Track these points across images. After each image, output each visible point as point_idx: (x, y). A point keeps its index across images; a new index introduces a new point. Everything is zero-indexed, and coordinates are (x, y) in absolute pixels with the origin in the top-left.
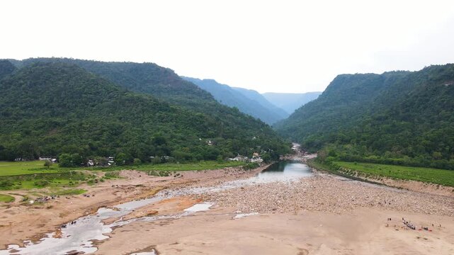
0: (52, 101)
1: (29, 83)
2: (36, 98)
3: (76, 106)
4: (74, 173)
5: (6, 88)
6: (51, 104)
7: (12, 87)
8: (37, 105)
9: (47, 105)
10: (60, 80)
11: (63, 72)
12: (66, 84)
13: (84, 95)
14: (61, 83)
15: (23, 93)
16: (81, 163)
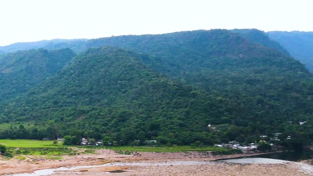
0: (91, 89)
1: (77, 72)
2: (80, 86)
3: (111, 93)
4: (66, 149)
5: (61, 78)
6: (91, 92)
7: (65, 76)
8: (80, 93)
9: (88, 92)
10: (102, 67)
11: (107, 58)
12: (106, 71)
13: (119, 82)
14: (102, 70)
15: (72, 82)
16: (76, 142)
